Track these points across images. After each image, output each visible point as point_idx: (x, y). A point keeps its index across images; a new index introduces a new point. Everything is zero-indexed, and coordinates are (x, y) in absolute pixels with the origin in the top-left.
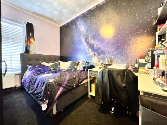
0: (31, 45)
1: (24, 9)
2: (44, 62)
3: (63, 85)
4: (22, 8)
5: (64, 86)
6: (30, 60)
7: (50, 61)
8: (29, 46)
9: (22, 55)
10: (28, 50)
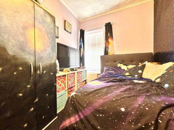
0: (109, 46)
1: (104, 12)
2: (121, 64)
3: (80, 113)
4: (102, 13)
5: (82, 117)
6: (108, 62)
7: (132, 62)
8: (108, 47)
9: (102, 57)
10: (107, 52)
